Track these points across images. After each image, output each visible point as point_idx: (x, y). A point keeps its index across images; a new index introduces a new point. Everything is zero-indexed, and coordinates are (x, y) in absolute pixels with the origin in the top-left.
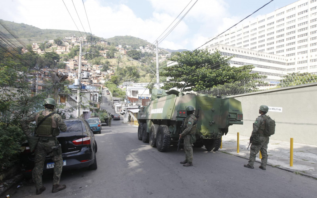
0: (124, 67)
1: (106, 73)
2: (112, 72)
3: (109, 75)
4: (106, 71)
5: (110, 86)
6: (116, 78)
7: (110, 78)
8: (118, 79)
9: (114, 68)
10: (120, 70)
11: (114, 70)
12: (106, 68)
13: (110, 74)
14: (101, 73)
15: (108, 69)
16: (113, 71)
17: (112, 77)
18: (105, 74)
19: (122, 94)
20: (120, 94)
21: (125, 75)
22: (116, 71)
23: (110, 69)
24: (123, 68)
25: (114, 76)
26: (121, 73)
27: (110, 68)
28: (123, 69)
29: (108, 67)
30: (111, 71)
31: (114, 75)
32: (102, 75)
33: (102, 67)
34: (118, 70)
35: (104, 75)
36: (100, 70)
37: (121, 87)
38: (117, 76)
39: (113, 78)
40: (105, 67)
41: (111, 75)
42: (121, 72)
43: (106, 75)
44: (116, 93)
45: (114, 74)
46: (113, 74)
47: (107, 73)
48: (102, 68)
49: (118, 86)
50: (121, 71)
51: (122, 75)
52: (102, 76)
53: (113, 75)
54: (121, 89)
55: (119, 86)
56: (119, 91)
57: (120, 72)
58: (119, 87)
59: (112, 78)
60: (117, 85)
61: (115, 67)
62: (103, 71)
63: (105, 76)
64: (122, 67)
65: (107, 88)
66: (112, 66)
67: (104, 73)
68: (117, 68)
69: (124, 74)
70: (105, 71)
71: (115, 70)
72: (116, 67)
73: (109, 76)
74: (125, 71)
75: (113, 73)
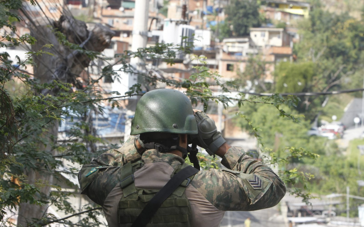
0: (349, 8)
1: (245, 48)
2: (277, 41)
3: (263, 58)
4: (246, 34)
5: (268, 125)
6: (305, 77)
7: (269, 79)
8: (320, 85)
9: (290, 14)
10: (327, 29)
11: (291, 31)
12: (246, 15)
13: (266, 51)
14: (218, 45)
15: (258, 26)
16: (288, 38)
17: (281, 69)
18: (240, 54)
19: (341, 175)
20: (333, 170)
21: (356, 62)
22: (303, 32)
23: (268, 21)
24: (345, 16)
25: (290, 63)
26: (330, 48)
27: (267, 15)
28: (347, 24)
29: (255, 14)
30: (272, 34)
31: (295, 56)
32: (220, 56)
33: (219, 11)
34: (313, 32)
35: (234, 57)
36: (213, 31)
37: (332, 131)
38: (315, 61)
39: (286, 77)
40: (242, 11)
41: (278, 56)
42: (334, 41)
43: (245, 57)
44: (308, 167)
45: (295, 52)
46: (288, 51)
47: (252, 46)
48: (222, 16)
49: (314, 125)
50: (333, 33)
51: (340, 59)
52: (222, 66)
53: (287, 56)
54: (335, 146)
55: (319, 125)
56: (321, 153)
57: (328, 39)
58: (319, 131)
59: (283, 74)
60: (313, 121)
61: (300, 11)
62: (229, 34)
63: (242, 67)
64: (339, 12)
65: (254, 133)
66: (277, 5)
67: (231, 50)
68: (312, 18)
69: (353, 53)
70: (239, 35)
71: (300, 26)
72: (304, 8)
73: (265, 63)
74: (356, 36)
75: (286, 44)
